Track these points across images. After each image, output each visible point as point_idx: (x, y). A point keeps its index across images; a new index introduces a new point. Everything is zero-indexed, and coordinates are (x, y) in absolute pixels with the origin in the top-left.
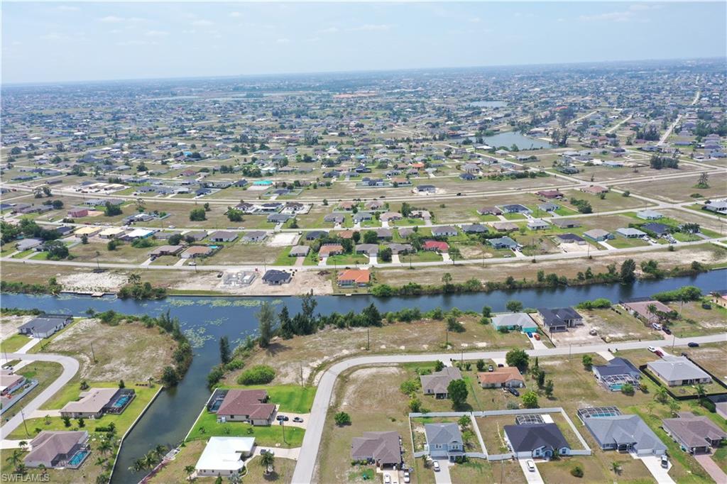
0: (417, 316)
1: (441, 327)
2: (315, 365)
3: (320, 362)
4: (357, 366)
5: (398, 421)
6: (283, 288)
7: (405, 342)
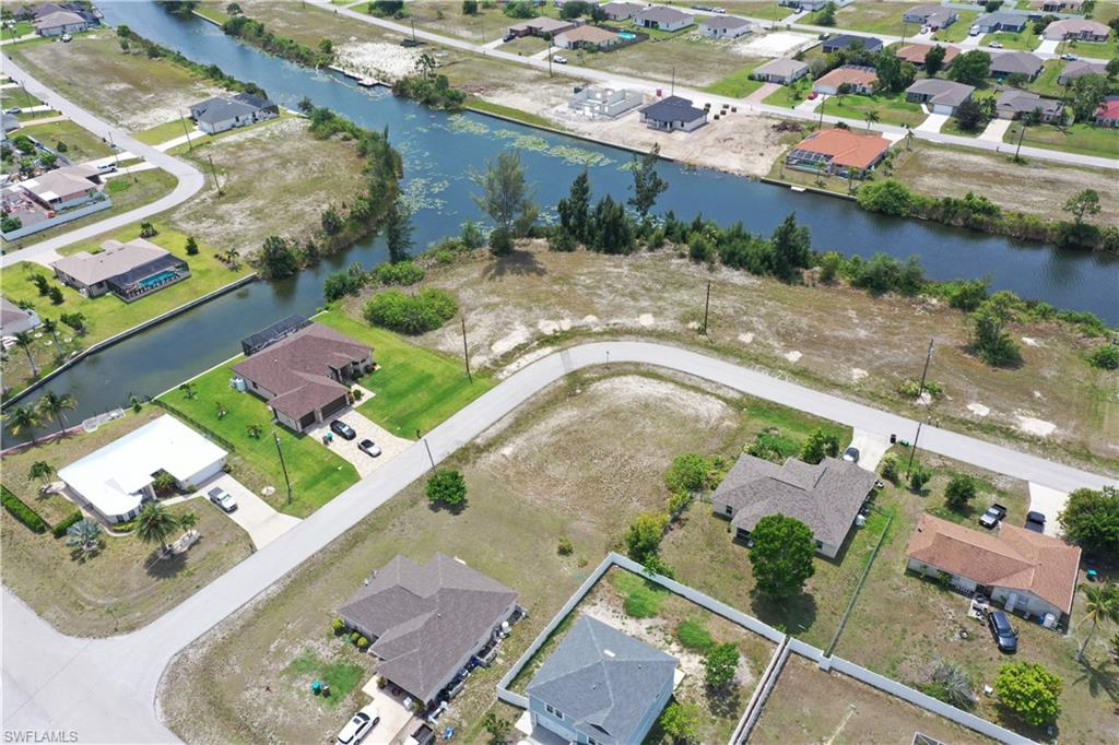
0: (910, 285)
1: (956, 331)
2: (548, 327)
3: (566, 325)
4: (637, 364)
5: (574, 558)
6: (670, 139)
7: (812, 343)
